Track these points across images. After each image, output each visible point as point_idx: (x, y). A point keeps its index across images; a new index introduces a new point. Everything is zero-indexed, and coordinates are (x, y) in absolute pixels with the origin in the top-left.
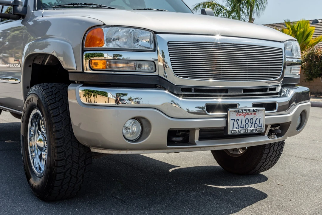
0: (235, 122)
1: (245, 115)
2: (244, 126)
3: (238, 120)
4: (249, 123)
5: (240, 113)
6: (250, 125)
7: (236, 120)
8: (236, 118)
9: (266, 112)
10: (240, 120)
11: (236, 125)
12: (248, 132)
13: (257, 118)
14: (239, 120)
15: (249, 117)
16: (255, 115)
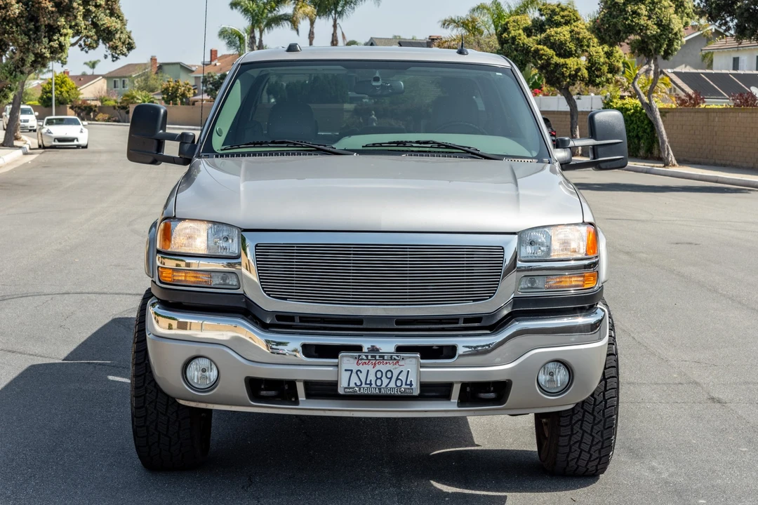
0: (354, 375)
1: (375, 364)
2: (373, 382)
3: (359, 373)
4: (384, 378)
5: (363, 361)
6: (385, 381)
7: (354, 371)
9: (422, 361)
11: (354, 380)
12: (380, 391)
13: (402, 371)
14: (361, 372)
15: (384, 368)
16: (397, 366)
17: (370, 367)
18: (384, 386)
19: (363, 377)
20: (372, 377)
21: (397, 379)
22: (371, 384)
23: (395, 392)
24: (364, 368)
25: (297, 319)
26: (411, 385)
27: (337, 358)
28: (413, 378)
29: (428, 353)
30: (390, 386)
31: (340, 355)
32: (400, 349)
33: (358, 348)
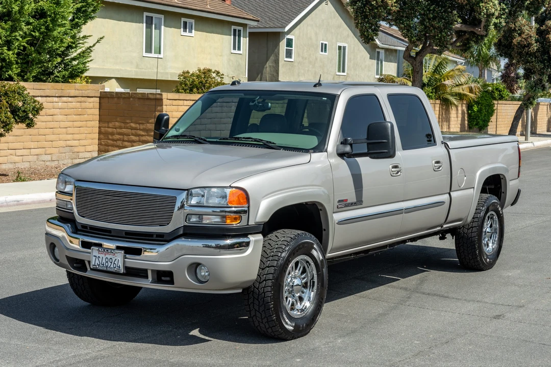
0: (97, 259)
4: (109, 262)
6: (110, 264)
8: (98, 255)
10: (101, 258)
15: (109, 256)
17: (103, 255)
18: (109, 266)
19: (100, 260)
20: (104, 261)
21: (114, 263)
22: (103, 265)
23: (112, 270)
24: (101, 256)
25: (89, 228)
26: (119, 267)
27: (90, 249)
28: (121, 264)
29: (128, 251)
30: (112, 267)
31: (92, 248)
32: (118, 248)
33: (100, 245)
